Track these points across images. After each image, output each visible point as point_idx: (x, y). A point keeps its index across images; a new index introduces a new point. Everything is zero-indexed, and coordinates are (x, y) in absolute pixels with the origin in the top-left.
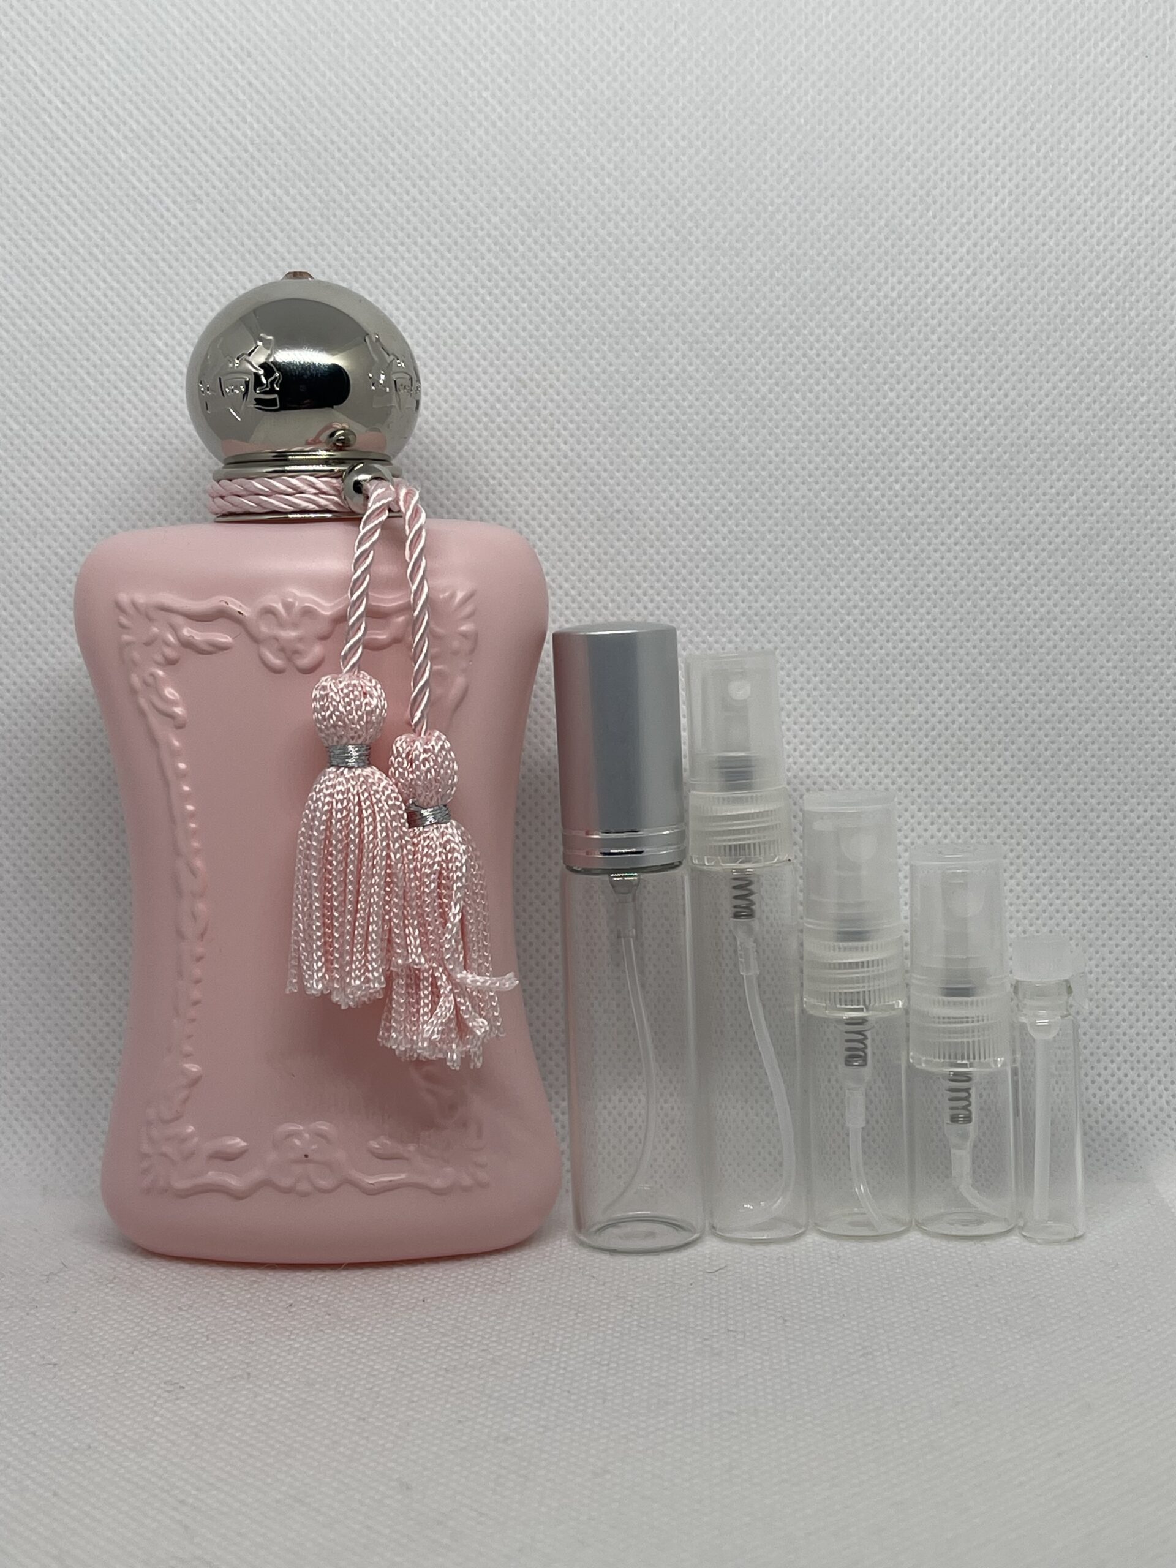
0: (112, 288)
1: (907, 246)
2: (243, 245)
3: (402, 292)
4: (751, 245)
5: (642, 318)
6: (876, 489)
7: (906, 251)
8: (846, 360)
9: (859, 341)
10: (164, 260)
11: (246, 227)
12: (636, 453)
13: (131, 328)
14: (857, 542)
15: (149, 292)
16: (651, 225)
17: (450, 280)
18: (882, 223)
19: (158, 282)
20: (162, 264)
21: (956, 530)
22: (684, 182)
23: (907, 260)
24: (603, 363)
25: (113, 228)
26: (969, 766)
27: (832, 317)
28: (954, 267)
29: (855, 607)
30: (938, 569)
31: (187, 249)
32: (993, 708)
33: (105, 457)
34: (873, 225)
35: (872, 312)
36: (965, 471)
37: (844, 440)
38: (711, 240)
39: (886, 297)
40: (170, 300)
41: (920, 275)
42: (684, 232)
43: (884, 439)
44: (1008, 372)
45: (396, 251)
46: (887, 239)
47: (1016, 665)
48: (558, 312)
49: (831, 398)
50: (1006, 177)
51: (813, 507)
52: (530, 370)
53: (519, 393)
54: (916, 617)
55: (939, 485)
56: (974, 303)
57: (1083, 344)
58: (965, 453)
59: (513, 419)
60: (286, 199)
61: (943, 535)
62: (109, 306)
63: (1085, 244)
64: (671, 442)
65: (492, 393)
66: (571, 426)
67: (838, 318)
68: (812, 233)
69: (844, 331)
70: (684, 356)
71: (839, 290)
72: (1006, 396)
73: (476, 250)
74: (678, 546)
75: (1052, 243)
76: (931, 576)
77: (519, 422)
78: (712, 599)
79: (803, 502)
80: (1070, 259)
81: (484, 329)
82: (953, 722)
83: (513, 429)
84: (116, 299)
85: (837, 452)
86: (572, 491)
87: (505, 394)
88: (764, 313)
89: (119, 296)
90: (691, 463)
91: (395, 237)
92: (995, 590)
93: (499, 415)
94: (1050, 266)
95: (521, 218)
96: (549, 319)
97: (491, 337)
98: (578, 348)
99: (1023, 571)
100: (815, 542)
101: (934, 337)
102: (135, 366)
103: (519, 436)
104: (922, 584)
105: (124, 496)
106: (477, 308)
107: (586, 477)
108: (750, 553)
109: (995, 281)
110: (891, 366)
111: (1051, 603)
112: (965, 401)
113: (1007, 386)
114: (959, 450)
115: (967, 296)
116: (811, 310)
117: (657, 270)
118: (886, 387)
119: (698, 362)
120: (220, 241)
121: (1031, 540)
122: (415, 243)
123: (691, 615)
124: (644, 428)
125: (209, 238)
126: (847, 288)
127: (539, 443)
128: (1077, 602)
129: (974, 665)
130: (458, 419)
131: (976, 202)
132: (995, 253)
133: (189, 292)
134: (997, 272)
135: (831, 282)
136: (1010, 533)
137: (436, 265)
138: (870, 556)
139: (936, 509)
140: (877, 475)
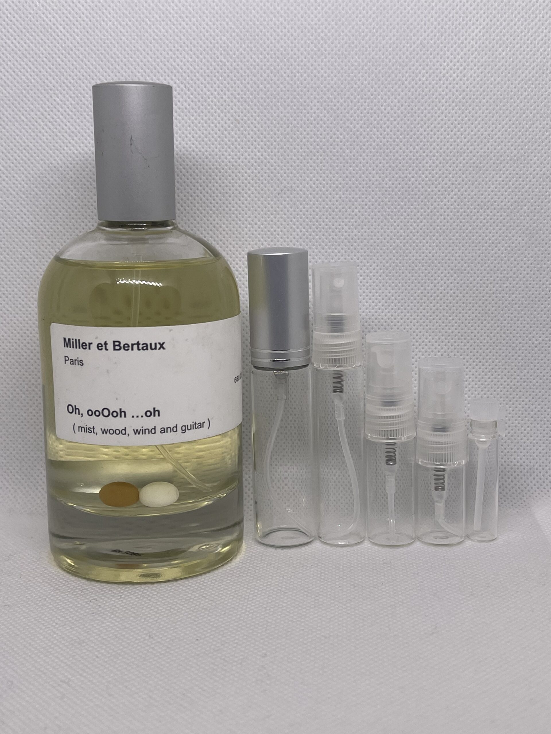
0: (34, 72)
1: (431, 54)
2: (98, 50)
3: (177, 74)
4: (352, 53)
5: (297, 89)
6: (413, 177)
7: (431, 57)
8: (399, 112)
9: (406, 102)
10: (59, 57)
11: (100, 41)
12: (294, 158)
13: (43, 91)
14: (402, 204)
15: (52, 74)
16: (302, 42)
17: (201, 69)
18: (419, 42)
19: (57, 68)
20: (58, 59)
21: (452, 198)
22: (319, 21)
23: (431, 62)
24: (278, 111)
25: (34, 41)
26: (454, 315)
27: (393, 90)
28: (454, 65)
29: (401, 236)
30: (442, 217)
31: (71, 52)
32: (468, 287)
33: (32, 156)
34: (414, 43)
35: (413, 87)
36: (457, 169)
37: (397, 152)
38: (332, 50)
39: (420, 80)
40: (62, 78)
41: (437, 69)
42: (319, 45)
43: (417, 152)
44: (480, 119)
45: (174, 54)
46: (421, 51)
47: (479, 265)
48: (255, 86)
49: (391, 131)
50: (482, 19)
51: (381, 186)
52: (241, 115)
53: (236, 127)
54: (431, 241)
55: (444, 176)
56: (464, 84)
57: (518, 106)
58: (457, 160)
59: (233, 140)
60: (119, 26)
61: (446, 200)
62: (33, 81)
63: (520, 54)
64: (311, 152)
65: (222, 127)
66: (261, 143)
67: (396, 91)
68: (383, 47)
69: (398, 97)
70: (318, 109)
71: (396, 76)
72: (479, 131)
73: (214, 54)
74: (314, 204)
75: (504, 53)
76: (438, 221)
77: (236, 141)
78: (330, 230)
79: (377, 183)
80: (513, 62)
81: (219, 94)
82: (448, 293)
83: (233, 144)
84: (36, 77)
85: (393, 158)
86: (262, 176)
87: (229, 127)
88: (359, 87)
89: (37, 75)
90: (321, 163)
91: (174, 47)
92: (470, 228)
93: (226, 137)
94: (502, 66)
95: (237, 38)
96: (251, 90)
97: (222, 98)
98: (265, 104)
99: (484, 219)
100: (382, 203)
101: (444, 101)
102: (46, 111)
103: (236, 148)
104: (434, 224)
105: (41, 175)
106: (215, 83)
107: (269, 169)
108: (350, 208)
109: (475, 73)
110: (422, 115)
111: (498, 235)
112: (458, 133)
113: (479, 126)
114: (454, 158)
115: (461, 80)
116: (382, 86)
117: (305, 65)
118: (419, 126)
119: (325, 112)
120: (87, 49)
121: (489, 204)
122: (184, 50)
123: (320, 239)
124: (298, 145)
125: (82, 47)
126: (400, 75)
127: (246, 152)
128: (510, 235)
129: (459, 265)
130: (205, 139)
131: (466, 32)
132: (475, 58)
133: (72, 74)
134: (476, 68)
135: (393, 72)
136: (479, 200)
137: (195, 61)
138: (409, 210)
139: (442, 188)
140: (413, 170)
